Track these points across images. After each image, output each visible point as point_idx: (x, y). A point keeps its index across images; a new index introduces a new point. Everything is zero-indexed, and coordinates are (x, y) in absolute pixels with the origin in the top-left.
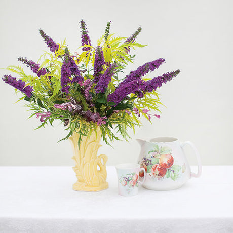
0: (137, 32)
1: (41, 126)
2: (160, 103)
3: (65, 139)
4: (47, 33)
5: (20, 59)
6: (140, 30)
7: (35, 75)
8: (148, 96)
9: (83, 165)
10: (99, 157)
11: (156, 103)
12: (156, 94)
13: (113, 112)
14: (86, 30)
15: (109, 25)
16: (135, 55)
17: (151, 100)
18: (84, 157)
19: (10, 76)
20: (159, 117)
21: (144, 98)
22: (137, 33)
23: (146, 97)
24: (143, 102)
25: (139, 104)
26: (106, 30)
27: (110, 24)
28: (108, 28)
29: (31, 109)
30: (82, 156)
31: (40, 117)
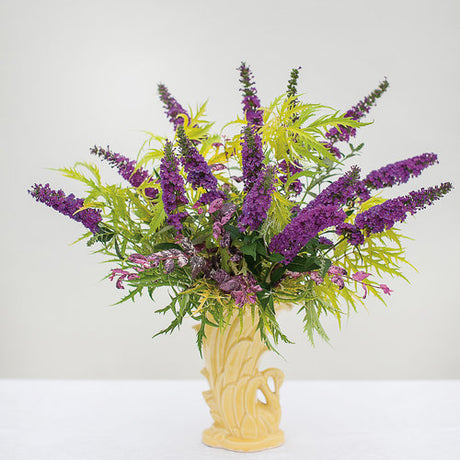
0: (376, 91)
1: (126, 298)
2: (403, 259)
3: (166, 331)
4: (173, 93)
5: (94, 151)
6: (384, 86)
7: (126, 184)
8: (377, 241)
9: (222, 389)
10: (263, 373)
11: (393, 259)
12: (395, 238)
13: (284, 277)
14: (253, 86)
15: (295, 74)
16: (362, 145)
17: (384, 251)
18: (223, 371)
19: (47, 185)
20: (387, 290)
21: (366, 245)
22: (377, 94)
23: (371, 243)
24: (365, 253)
25: (357, 260)
26: (289, 87)
27: (297, 72)
28: (293, 82)
29: (113, 258)
30: (219, 370)
31: (116, 278)
